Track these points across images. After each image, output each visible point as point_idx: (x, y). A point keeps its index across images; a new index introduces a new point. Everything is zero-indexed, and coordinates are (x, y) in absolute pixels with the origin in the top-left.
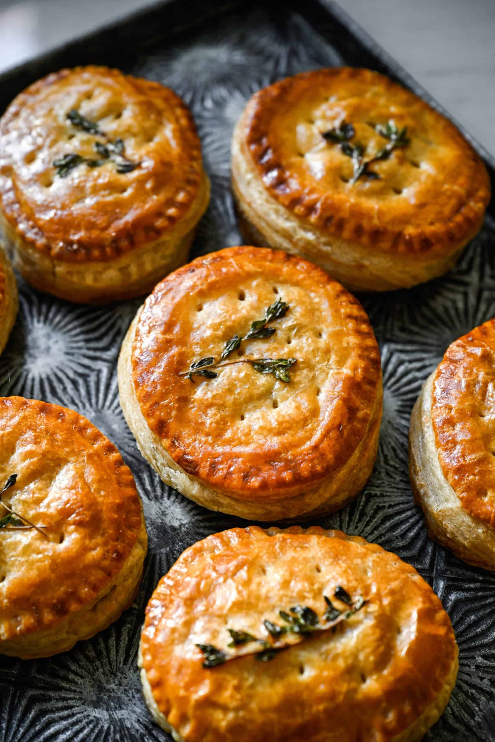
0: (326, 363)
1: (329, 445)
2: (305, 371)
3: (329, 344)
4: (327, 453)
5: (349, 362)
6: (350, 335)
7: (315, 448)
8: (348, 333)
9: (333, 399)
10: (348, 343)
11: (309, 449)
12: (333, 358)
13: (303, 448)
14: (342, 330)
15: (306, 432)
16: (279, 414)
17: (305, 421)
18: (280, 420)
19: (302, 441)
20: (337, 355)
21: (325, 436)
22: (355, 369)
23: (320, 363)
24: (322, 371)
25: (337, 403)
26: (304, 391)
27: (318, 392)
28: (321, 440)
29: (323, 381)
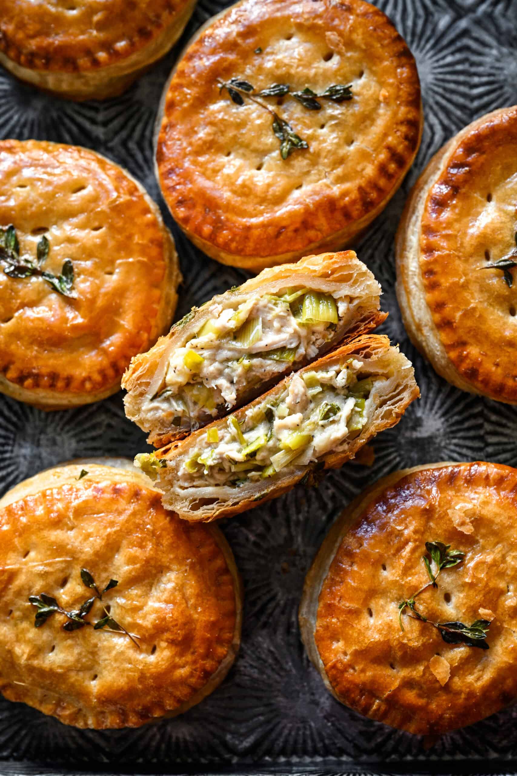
0: (328, 170)
1: (260, 235)
2: (305, 162)
3: (348, 156)
4: (252, 240)
5: (347, 186)
6: (373, 164)
7: (248, 228)
8: (373, 161)
9: (300, 203)
10: (363, 170)
11: (242, 225)
12: (339, 171)
13: (240, 219)
14: (371, 155)
15: (255, 209)
16: (251, 177)
17: (263, 200)
18: (247, 183)
19: (244, 214)
20: (343, 171)
21: (264, 226)
22: (344, 194)
23: (324, 166)
24: (319, 173)
25: (300, 209)
26: (288, 177)
27: (300, 187)
28: (257, 227)
29: (311, 182)
